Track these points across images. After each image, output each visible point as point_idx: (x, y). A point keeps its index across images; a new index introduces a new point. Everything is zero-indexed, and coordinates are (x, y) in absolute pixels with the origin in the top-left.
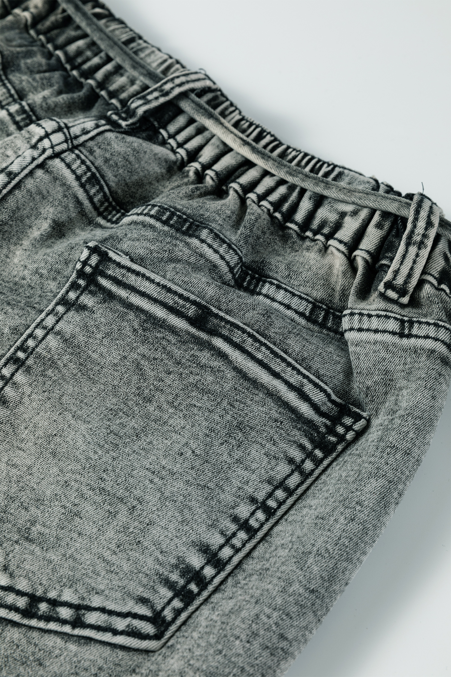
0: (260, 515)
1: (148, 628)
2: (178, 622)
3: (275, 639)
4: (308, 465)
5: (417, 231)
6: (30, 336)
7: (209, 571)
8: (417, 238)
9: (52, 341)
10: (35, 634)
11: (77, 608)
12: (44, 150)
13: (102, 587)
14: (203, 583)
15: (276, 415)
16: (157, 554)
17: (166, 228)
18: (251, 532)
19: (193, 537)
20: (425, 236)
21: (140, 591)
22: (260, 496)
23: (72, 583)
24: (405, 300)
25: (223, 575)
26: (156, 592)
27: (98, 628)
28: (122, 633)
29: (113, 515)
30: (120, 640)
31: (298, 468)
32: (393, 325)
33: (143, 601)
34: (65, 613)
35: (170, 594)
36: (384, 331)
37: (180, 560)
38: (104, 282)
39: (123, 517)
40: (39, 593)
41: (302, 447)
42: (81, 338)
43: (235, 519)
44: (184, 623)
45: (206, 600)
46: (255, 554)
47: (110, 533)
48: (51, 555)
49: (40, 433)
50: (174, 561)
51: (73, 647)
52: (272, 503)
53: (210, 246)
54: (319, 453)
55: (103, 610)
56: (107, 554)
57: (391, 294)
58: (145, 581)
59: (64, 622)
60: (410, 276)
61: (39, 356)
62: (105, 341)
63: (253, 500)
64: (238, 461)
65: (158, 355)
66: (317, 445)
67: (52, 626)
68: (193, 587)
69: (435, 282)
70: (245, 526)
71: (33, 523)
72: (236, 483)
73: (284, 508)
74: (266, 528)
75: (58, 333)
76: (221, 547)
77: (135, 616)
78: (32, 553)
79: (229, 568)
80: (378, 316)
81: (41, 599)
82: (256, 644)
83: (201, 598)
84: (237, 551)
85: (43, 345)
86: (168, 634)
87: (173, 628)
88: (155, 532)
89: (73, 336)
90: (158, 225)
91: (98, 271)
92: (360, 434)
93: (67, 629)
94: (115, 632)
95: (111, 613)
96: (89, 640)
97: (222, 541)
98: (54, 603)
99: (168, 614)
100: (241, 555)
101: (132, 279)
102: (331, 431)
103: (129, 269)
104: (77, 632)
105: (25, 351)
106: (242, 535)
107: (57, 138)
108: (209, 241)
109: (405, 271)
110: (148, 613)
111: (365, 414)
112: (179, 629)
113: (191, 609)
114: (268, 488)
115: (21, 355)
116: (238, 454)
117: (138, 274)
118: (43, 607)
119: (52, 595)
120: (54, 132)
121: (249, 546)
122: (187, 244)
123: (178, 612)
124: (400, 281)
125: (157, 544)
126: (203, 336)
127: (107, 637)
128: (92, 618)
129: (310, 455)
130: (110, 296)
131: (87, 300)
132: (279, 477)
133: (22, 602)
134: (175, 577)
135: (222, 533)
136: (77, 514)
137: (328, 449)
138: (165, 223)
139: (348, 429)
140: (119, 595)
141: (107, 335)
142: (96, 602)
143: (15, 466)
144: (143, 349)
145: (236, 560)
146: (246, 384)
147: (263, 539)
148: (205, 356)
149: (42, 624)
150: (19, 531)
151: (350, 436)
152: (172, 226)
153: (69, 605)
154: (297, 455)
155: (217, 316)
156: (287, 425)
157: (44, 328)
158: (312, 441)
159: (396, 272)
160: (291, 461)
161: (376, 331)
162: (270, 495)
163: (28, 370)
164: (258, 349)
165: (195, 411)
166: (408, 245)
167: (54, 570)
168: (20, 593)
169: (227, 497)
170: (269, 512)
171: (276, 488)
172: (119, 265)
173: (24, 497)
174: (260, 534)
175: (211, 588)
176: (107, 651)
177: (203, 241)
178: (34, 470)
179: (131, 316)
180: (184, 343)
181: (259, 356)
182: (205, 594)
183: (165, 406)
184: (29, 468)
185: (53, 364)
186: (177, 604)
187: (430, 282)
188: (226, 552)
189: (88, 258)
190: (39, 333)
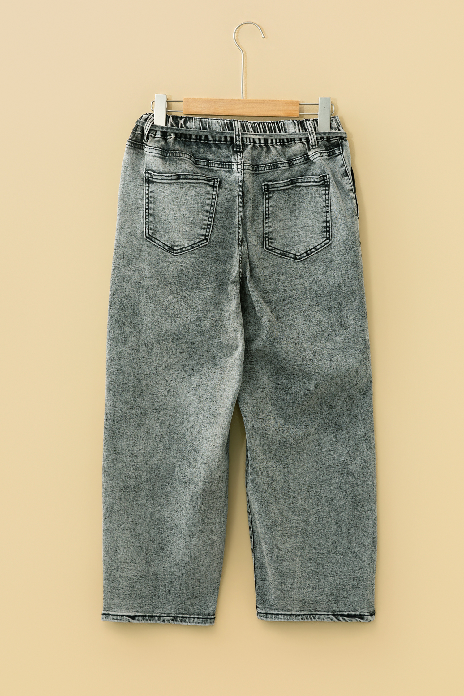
0: (327, 208)
1: (328, 241)
2: (331, 236)
3: (347, 228)
4: (327, 192)
5: (310, 131)
6: (266, 211)
7: (328, 224)
8: (311, 132)
9: (271, 209)
10: (312, 257)
11: (314, 248)
12: (241, 171)
13: (315, 242)
14: (329, 227)
15: (315, 189)
16: (318, 229)
17: (273, 170)
18: (328, 212)
19: (321, 221)
20: (312, 131)
21: (321, 237)
22: (325, 205)
23: (309, 245)
24: (317, 146)
25: (330, 223)
26: (323, 235)
27: (320, 248)
28: (325, 245)
29: (306, 230)
30: (325, 246)
31: (326, 194)
32: (319, 155)
33: (323, 238)
34: (313, 250)
35: (326, 233)
36: (318, 157)
37: (322, 226)
38: (271, 190)
39: (308, 229)
40: (306, 251)
41: (324, 190)
42: (275, 204)
43: (324, 212)
44: (332, 235)
45: (331, 229)
46: (332, 215)
47: (308, 232)
48: (301, 244)
49: (281, 227)
50: (321, 228)
51: (319, 253)
52: (327, 205)
53: (282, 167)
54: (327, 188)
55: (318, 245)
56: (310, 236)
57: (314, 147)
58: (320, 235)
59: (314, 252)
60: (315, 141)
61: (270, 214)
62: (279, 200)
63: (324, 207)
64: (317, 203)
65: (291, 195)
66: (325, 187)
67: (313, 254)
68: (328, 229)
69: (320, 140)
70: (327, 212)
71: (294, 242)
72: (319, 206)
73: (329, 204)
74: (330, 209)
75: (270, 206)
76: (326, 219)
77: (324, 241)
78: (298, 246)
79: (330, 221)
80: (315, 154)
81: (307, 251)
82: (345, 231)
83: (331, 230)
84: (329, 217)
85: (269, 211)
86: (331, 239)
87: (331, 237)
88: (315, 226)
89: (273, 205)
90: (271, 170)
91: (268, 189)
92: (329, 178)
93: (316, 252)
94: (324, 246)
95: (320, 244)
96: (321, 251)
97: (325, 218)
98: (310, 250)
99: (328, 236)
100: (330, 217)
101: (276, 186)
102: (325, 182)
103: (274, 184)
104: (318, 251)
105: (267, 215)
106: (327, 214)
107: (240, 166)
108: (282, 166)
109: (313, 141)
110: (326, 239)
111: (327, 174)
112: (332, 237)
113: (330, 232)
114: (325, 202)
115: (267, 216)
116: (316, 202)
117: (276, 184)
118: (309, 252)
119: (308, 249)
120: (238, 166)
121: (330, 215)
122: (279, 170)
123: (329, 235)
124: (314, 144)
125: (317, 228)
126: (294, 185)
127: (323, 248)
128: (318, 247)
129: (326, 190)
130: (274, 191)
131: (270, 195)
132: (325, 199)
133: (305, 255)
134: (324, 230)
135: (324, 217)
136: (300, 235)
137: (327, 186)
138: (271, 169)
139: (327, 179)
140: (318, 240)
141: (279, 199)
142: (316, 244)
143: (282, 236)
144: (287, 196)
145: (330, 219)
146: (308, 188)
147: (331, 212)
148: (298, 189)
149: (311, 255)
150: (293, 245)
151: (328, 180)
152: (273, 169)
153: (313, 249)
154: (324, 192)
155: (293, 180)
156: (318, 188)
157: (267, 207)
158: (324, 187)
159: (312, 142)
160: (324, 194)
161: (317, 158)
162: (326, 203)
163: (270, 218)
164: (305, 180)
165: (304, 200)
166: (310, 135)
167: (305, 246)
168: (303, 254)
169: (320, 210)
170: (328, 206)
171: (326, 201)
172: (272, 185)
173: (288, 239)
174: (330, 211)
175: (330, 227)
176: (325, 249)
177: (281, 167)
178: (286, 234)
179: (280, 192)
180: (292, 189)
181: (306, 181)
182: (330, 228)
183: (299, 204)
184: (285, 234)
185: (274, 213)
186: (328, 233)
187: (320, 141)
188: (328, 219)
189: (265, 187)
190: (267, 209)
